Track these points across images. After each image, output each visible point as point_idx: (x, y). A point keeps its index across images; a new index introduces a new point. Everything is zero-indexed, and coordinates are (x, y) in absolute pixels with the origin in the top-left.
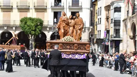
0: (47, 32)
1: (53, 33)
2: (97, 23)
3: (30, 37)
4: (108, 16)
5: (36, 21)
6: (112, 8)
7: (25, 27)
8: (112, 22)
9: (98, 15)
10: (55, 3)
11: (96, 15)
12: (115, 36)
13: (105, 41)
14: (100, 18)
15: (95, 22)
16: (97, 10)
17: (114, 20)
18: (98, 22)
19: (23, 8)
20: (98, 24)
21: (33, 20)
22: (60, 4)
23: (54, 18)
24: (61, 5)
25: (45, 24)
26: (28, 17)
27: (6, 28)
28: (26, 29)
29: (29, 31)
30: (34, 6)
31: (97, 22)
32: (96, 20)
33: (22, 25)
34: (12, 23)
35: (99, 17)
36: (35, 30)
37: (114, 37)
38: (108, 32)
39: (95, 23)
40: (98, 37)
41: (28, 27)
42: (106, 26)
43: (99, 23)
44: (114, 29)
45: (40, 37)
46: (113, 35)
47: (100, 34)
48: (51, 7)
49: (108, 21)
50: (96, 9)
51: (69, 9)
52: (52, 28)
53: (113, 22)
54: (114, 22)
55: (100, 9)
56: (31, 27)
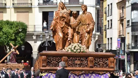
0: (33, 42)
1: (42, 44)
2: (106, 28)
3: (8, 50)
4: (122, 16)
5: (16, 27)
6: (128, 4)
8: (128, 25)
9: (107, 15)
11: (104, 15)
12: (133, 46)
13: (119, 53)
14: (111, 20)
15: (103, 25)
16: (106, 7)
17: (132, 23)
18: (108, 26)
20: (108, 29)
21: (12, 25)
22: (52, 1)
23: (43, 22)
25: (30, 29)
26: (5, 19)
28: (1, 37)
29: (6, 42)
30: (13, 4)
31: (106, 26)
32: (105, 23)
35: (109, 18)
36: (15, 40)
37: (133, 48)
38: (123, 40)
39: (104, 27)
40: (108, 48)
41: (5, 35)
42: (120, 31)
43: (110, 26)
44: (132, 36)
45: (23, 49)
46: (131, 44)
47: (111, 43)
48: (39, 4)
49: (122, 24)
50: (104, 7)
52: (41, 35)
53: (130, 25)
54: (132, 26)
55: (110, 6)
56: (9, 34)
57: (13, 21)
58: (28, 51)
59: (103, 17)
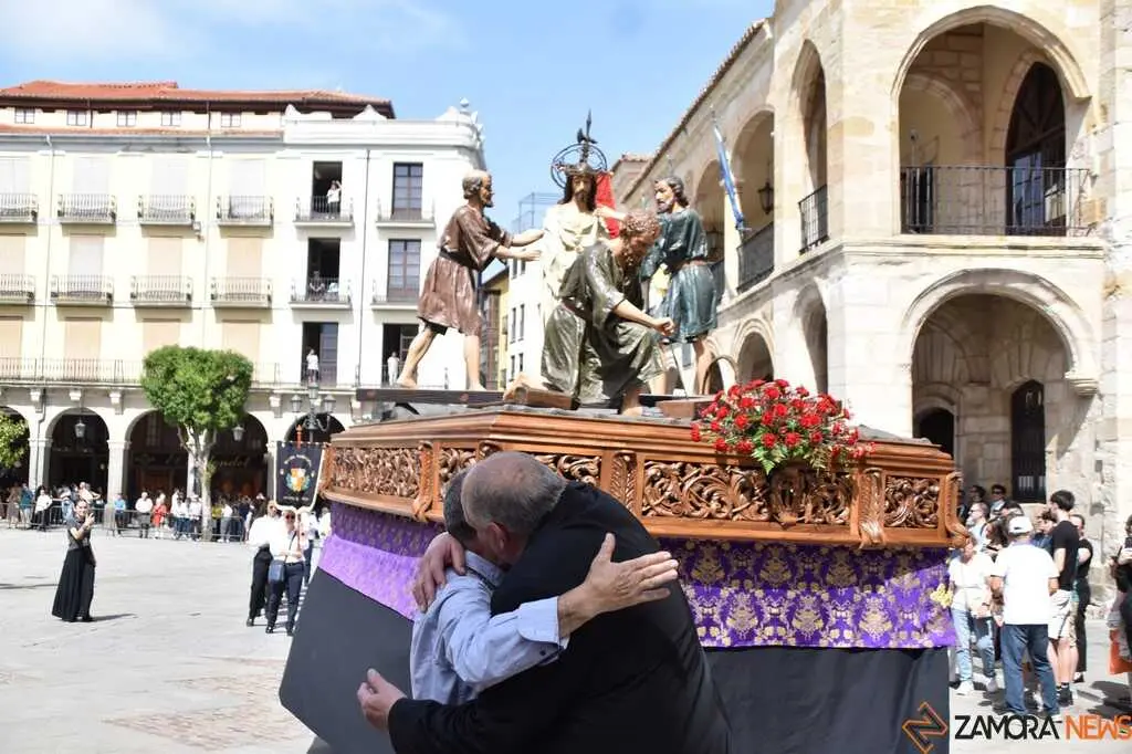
0: (271, 414)
1: (300, 422)
2: (505, 377)
3: (191, 440)
5: (219, 367)
7: (165, 390)
9: (510, 339)
10: (308, 283)
11: (502, 338)
16: (507, 317)
18: (513, 372)
19: (160, 304)
21: (205, 361)
22: (335, 290)
23: (305, 354)
24: (336, 293)
25: (261, 377)
26: (184, 344)
27: (75, 396)
28: (169, 399)
29: (183, 412)
30: (213, 297)
31: (504, 371)
32: (503, 362)
33: (154, 386)
34: (105, 374)
35: (514, 349)
36: (213, 408)
39: (500, 374)
41: (182, 393)
45: (237, 437)
48: (294, 300)
50: (502, 314)
51: (374, 310)
52: (293, 395)
55: (519, 311)
56: (196, 389)
57: (207, 349)
58: (256, 444)
59: (497, 344)
